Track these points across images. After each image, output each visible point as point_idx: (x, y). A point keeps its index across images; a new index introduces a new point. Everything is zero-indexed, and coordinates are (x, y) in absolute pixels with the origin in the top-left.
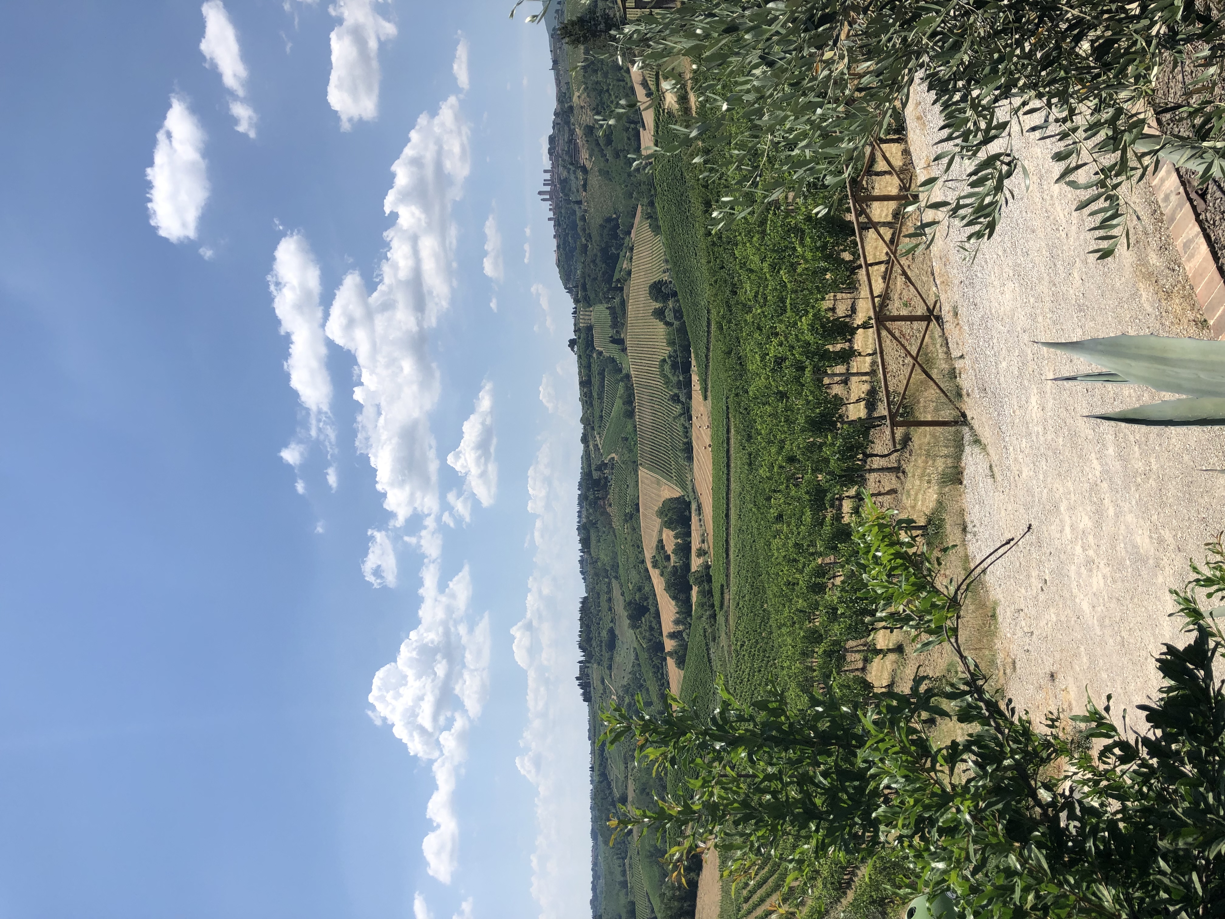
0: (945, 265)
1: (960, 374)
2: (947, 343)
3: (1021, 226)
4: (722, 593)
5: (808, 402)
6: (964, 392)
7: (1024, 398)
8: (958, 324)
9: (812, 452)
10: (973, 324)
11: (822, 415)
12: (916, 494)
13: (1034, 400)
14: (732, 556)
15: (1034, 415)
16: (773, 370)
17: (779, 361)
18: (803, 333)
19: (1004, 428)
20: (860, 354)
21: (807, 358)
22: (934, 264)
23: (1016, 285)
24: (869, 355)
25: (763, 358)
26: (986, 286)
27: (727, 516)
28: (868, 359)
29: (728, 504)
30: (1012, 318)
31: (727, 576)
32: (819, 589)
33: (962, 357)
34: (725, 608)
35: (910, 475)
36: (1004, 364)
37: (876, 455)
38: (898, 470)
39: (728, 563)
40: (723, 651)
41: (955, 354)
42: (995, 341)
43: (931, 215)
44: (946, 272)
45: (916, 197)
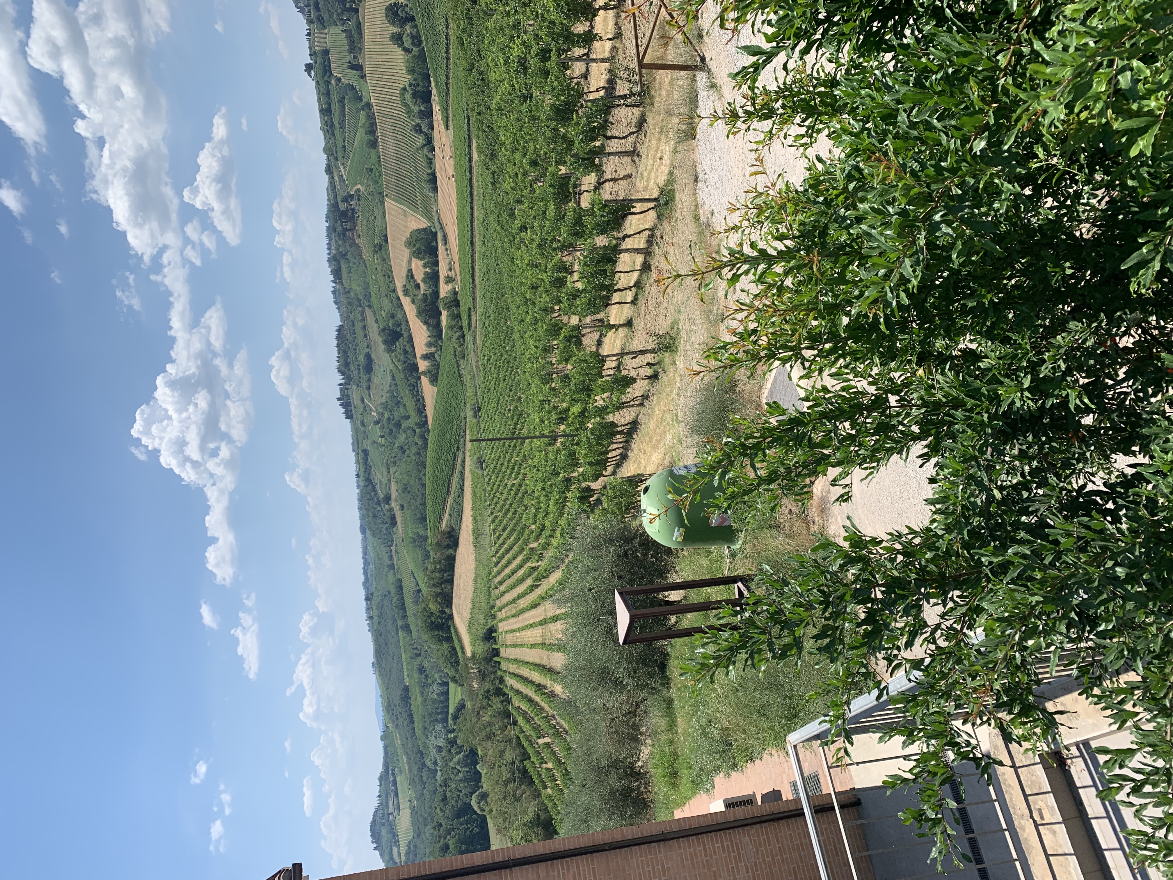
5: (553, 88)
11: (566, 103)
12: (649, 175)
14: (477, 281)
20: (601, 39)
24: (610, 39)
27: (472, 243)
29: (472, 233)
31: (473, 299)
34: (473, 328)
35: (644, 156)
37: (616, 137)
38: (633, 153)
39: (474, 287)
40: (472, 366)
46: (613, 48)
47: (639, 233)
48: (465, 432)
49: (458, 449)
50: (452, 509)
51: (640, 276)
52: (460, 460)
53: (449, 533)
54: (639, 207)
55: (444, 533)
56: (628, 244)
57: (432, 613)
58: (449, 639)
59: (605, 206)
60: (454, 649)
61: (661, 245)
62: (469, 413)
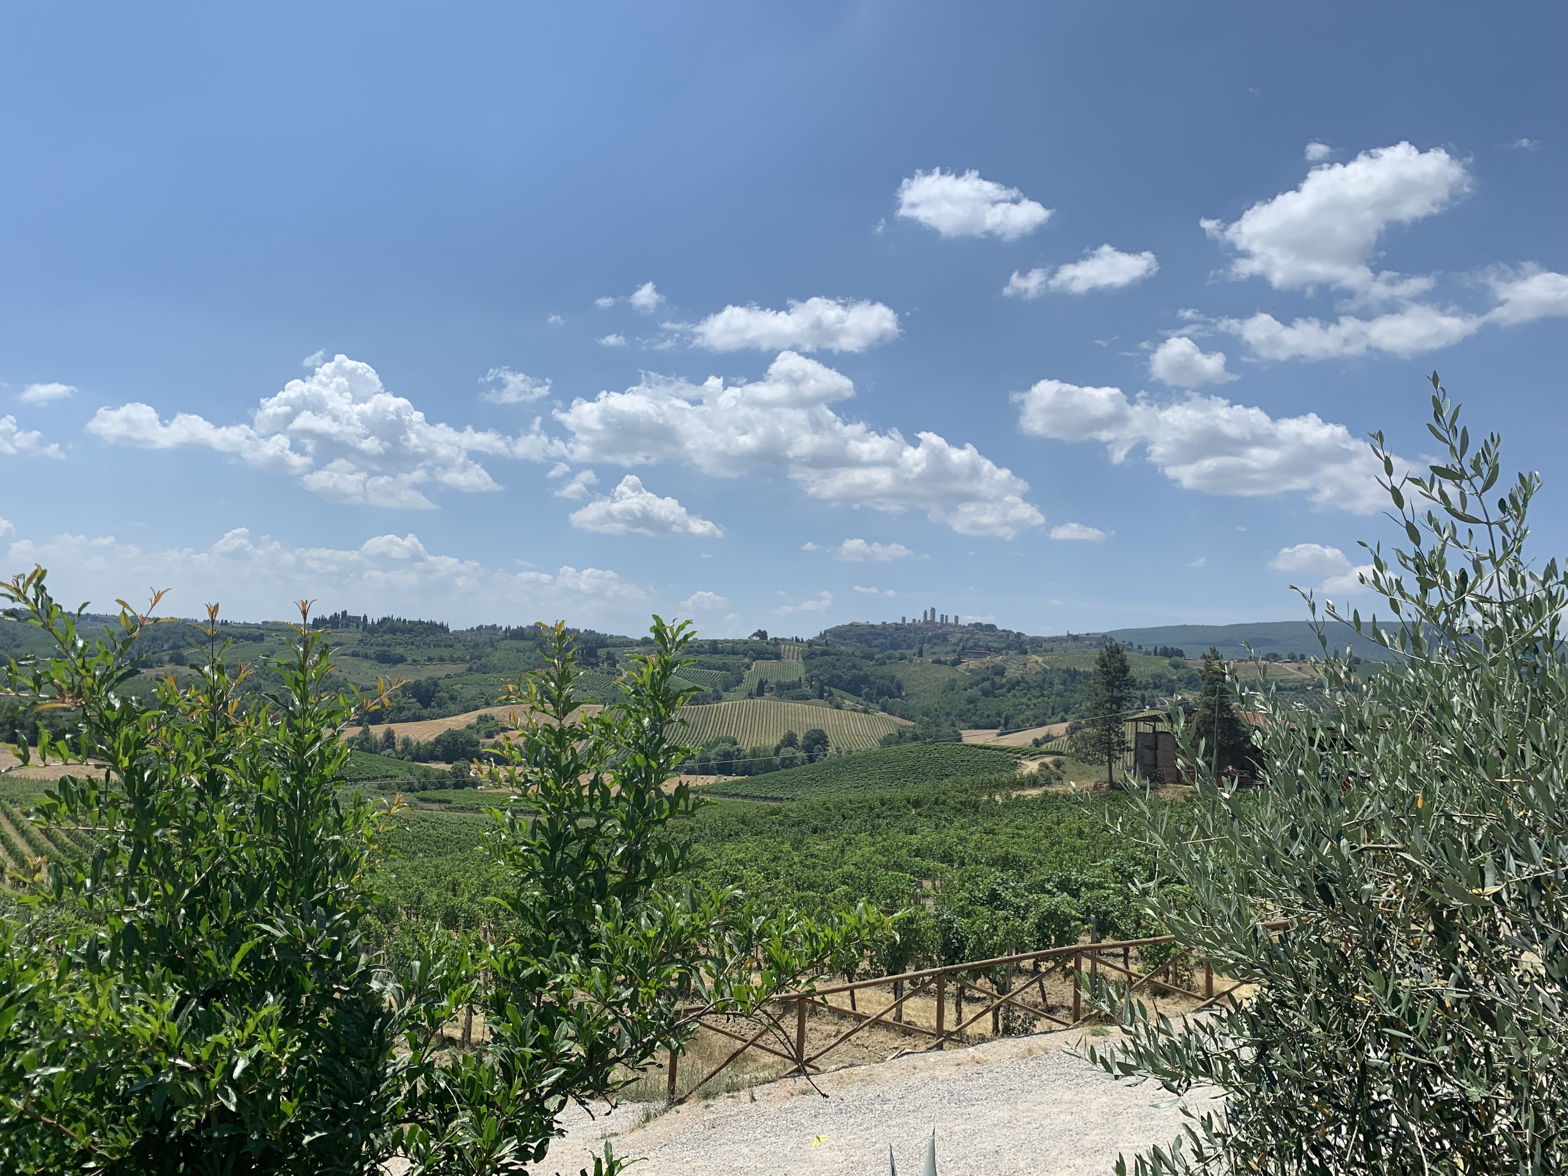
0: (862, 1080)
1: (733, 1097)
2: (769, 1082)
6: (710, 1102)
8: (792, 1095)
10: (793, 1113)
16: (725, 874)
19: (667, 1150)
22: (863, 1067)
23: (841, 1165)
25: (740, 862)
26: (838, 1129)
30: (801, 1160)
31: (462, 808)
33: (753, 1099)
36: (746, 1150)
41: (757, 1091)
42: (773, 1139)
43: (920, 1064)
44: (854, 1082)
45: (940, 1047)
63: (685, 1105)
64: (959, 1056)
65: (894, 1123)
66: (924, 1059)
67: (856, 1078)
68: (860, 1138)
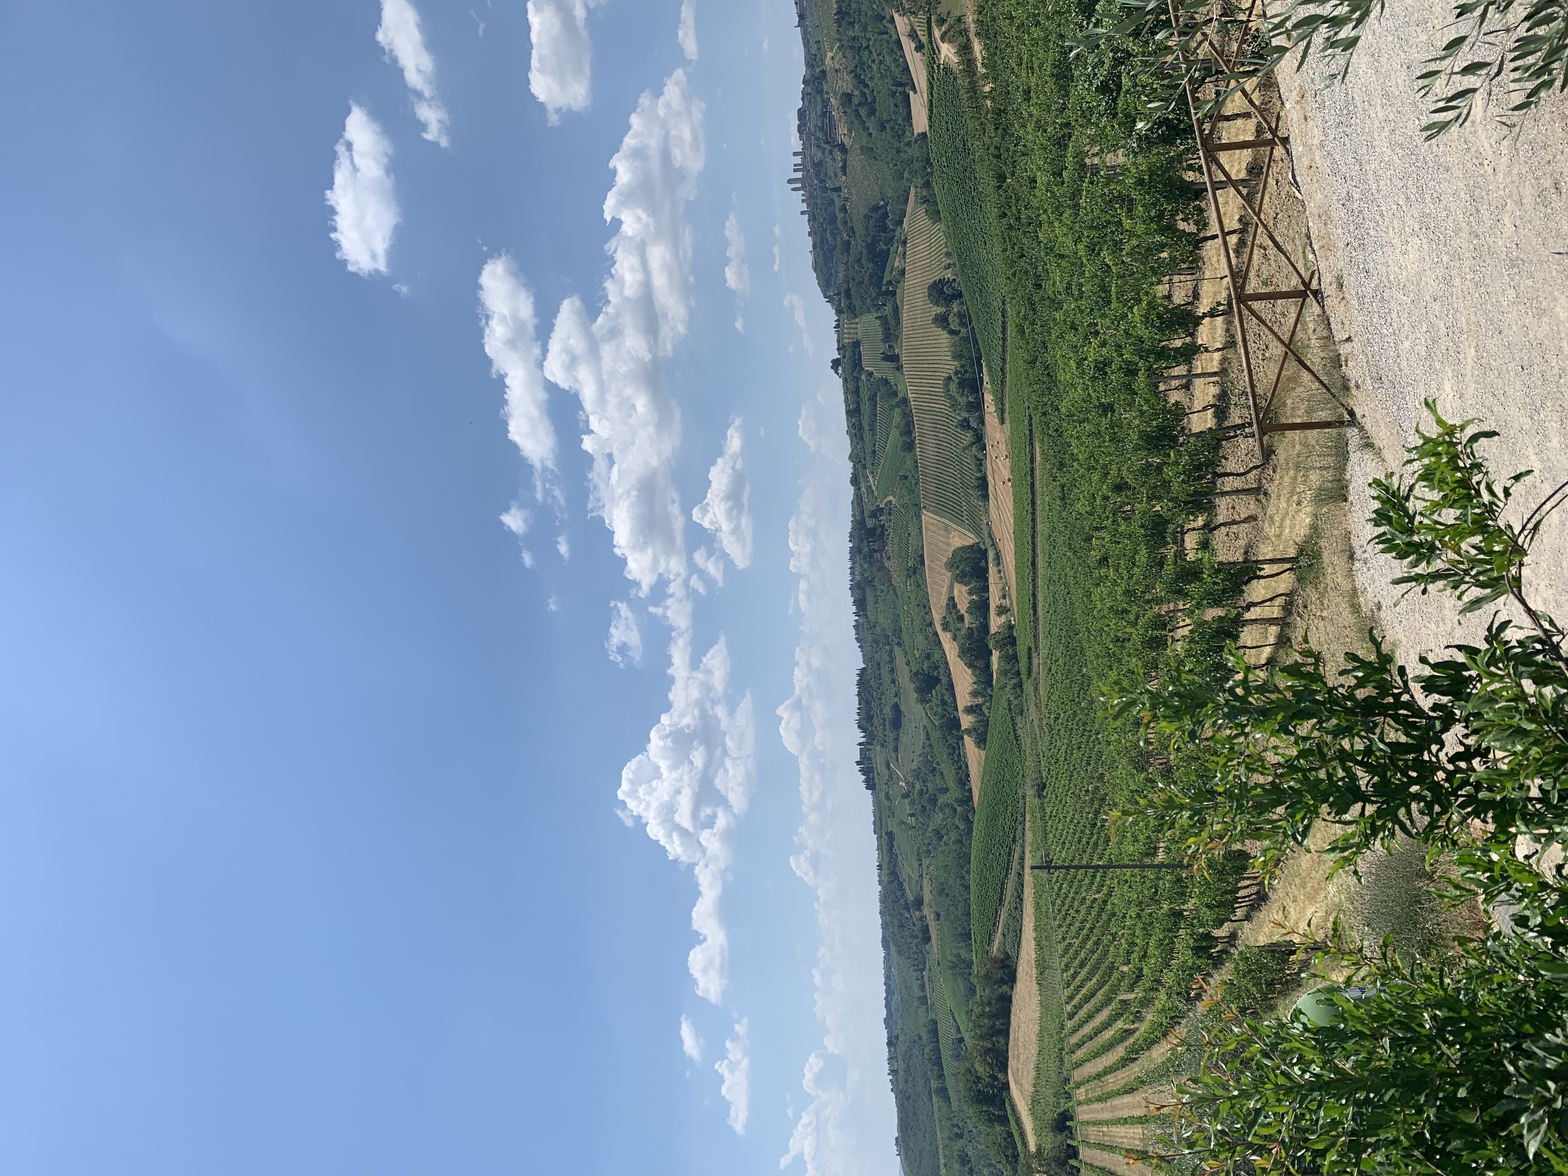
0: (1325, 224)
1: (1346, 361)
2: (1329, 324)
3: (1431, 164)
4: (1030, 658)
5: (1142, 413)
6: (1352, 384)
7: (1434, 385)
8: (1343, 298)
9: (1147, 475)
10: (1364, 297)
11: (1160, 428)
12: (1282, 520)
13: (1447, 387)
14: (1040, 612)
15: (1448, 406)
16: (1094, 379)
17: (1102, 367)
18: (1135, 326)
19: (1406, 425)
20: (1206, 350)
21: (1141, 357)
22: (1311, 224)
23: (1424, 241)
24: (1218, 350)
25: (1079, 364)
26: (1382, 246)
27: (1034, 564)
28: (1217, 356)
29: (1034, 551)
30: (1418, 285)
31: (1035, 636)
32: (1158, 643)
33: (1349, 339)
34: (1034, 675)
35: (1273, 497)
36: (1407, 344)
37: (1231, 474)
38: (1258, 492)
39: (1036, 621)
40: (1033, 726)
41: (1339, 336)
42: (1394, 315)
43: (1306, 162)
44: (1328, 233)
45: (1285, 141)
46: (1224, 360)
47: (1271, 599)
48: (1024, 816)
49: (1014, 841)
50: (1007, 926)
51: (1276, 651)
52: (1016, 856)
53: (1002, 961)
54: (1268, 569)
55: (995, 960)
56: (1253, 614)
57: (979, 1078)
58: (1003, 1120)
59: (1218, 571)
60: (1010, 1135)
61: (1306, 616)
62: (1030, 792)
63: (1356, 409)
64: (1295, 118)
65: (1374, 186)
66: (1300, 158)
67: (1323, 231)
68: (1392, 222)
